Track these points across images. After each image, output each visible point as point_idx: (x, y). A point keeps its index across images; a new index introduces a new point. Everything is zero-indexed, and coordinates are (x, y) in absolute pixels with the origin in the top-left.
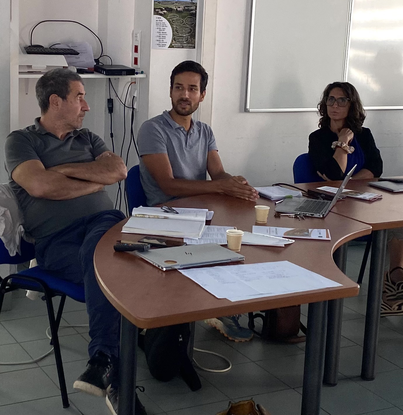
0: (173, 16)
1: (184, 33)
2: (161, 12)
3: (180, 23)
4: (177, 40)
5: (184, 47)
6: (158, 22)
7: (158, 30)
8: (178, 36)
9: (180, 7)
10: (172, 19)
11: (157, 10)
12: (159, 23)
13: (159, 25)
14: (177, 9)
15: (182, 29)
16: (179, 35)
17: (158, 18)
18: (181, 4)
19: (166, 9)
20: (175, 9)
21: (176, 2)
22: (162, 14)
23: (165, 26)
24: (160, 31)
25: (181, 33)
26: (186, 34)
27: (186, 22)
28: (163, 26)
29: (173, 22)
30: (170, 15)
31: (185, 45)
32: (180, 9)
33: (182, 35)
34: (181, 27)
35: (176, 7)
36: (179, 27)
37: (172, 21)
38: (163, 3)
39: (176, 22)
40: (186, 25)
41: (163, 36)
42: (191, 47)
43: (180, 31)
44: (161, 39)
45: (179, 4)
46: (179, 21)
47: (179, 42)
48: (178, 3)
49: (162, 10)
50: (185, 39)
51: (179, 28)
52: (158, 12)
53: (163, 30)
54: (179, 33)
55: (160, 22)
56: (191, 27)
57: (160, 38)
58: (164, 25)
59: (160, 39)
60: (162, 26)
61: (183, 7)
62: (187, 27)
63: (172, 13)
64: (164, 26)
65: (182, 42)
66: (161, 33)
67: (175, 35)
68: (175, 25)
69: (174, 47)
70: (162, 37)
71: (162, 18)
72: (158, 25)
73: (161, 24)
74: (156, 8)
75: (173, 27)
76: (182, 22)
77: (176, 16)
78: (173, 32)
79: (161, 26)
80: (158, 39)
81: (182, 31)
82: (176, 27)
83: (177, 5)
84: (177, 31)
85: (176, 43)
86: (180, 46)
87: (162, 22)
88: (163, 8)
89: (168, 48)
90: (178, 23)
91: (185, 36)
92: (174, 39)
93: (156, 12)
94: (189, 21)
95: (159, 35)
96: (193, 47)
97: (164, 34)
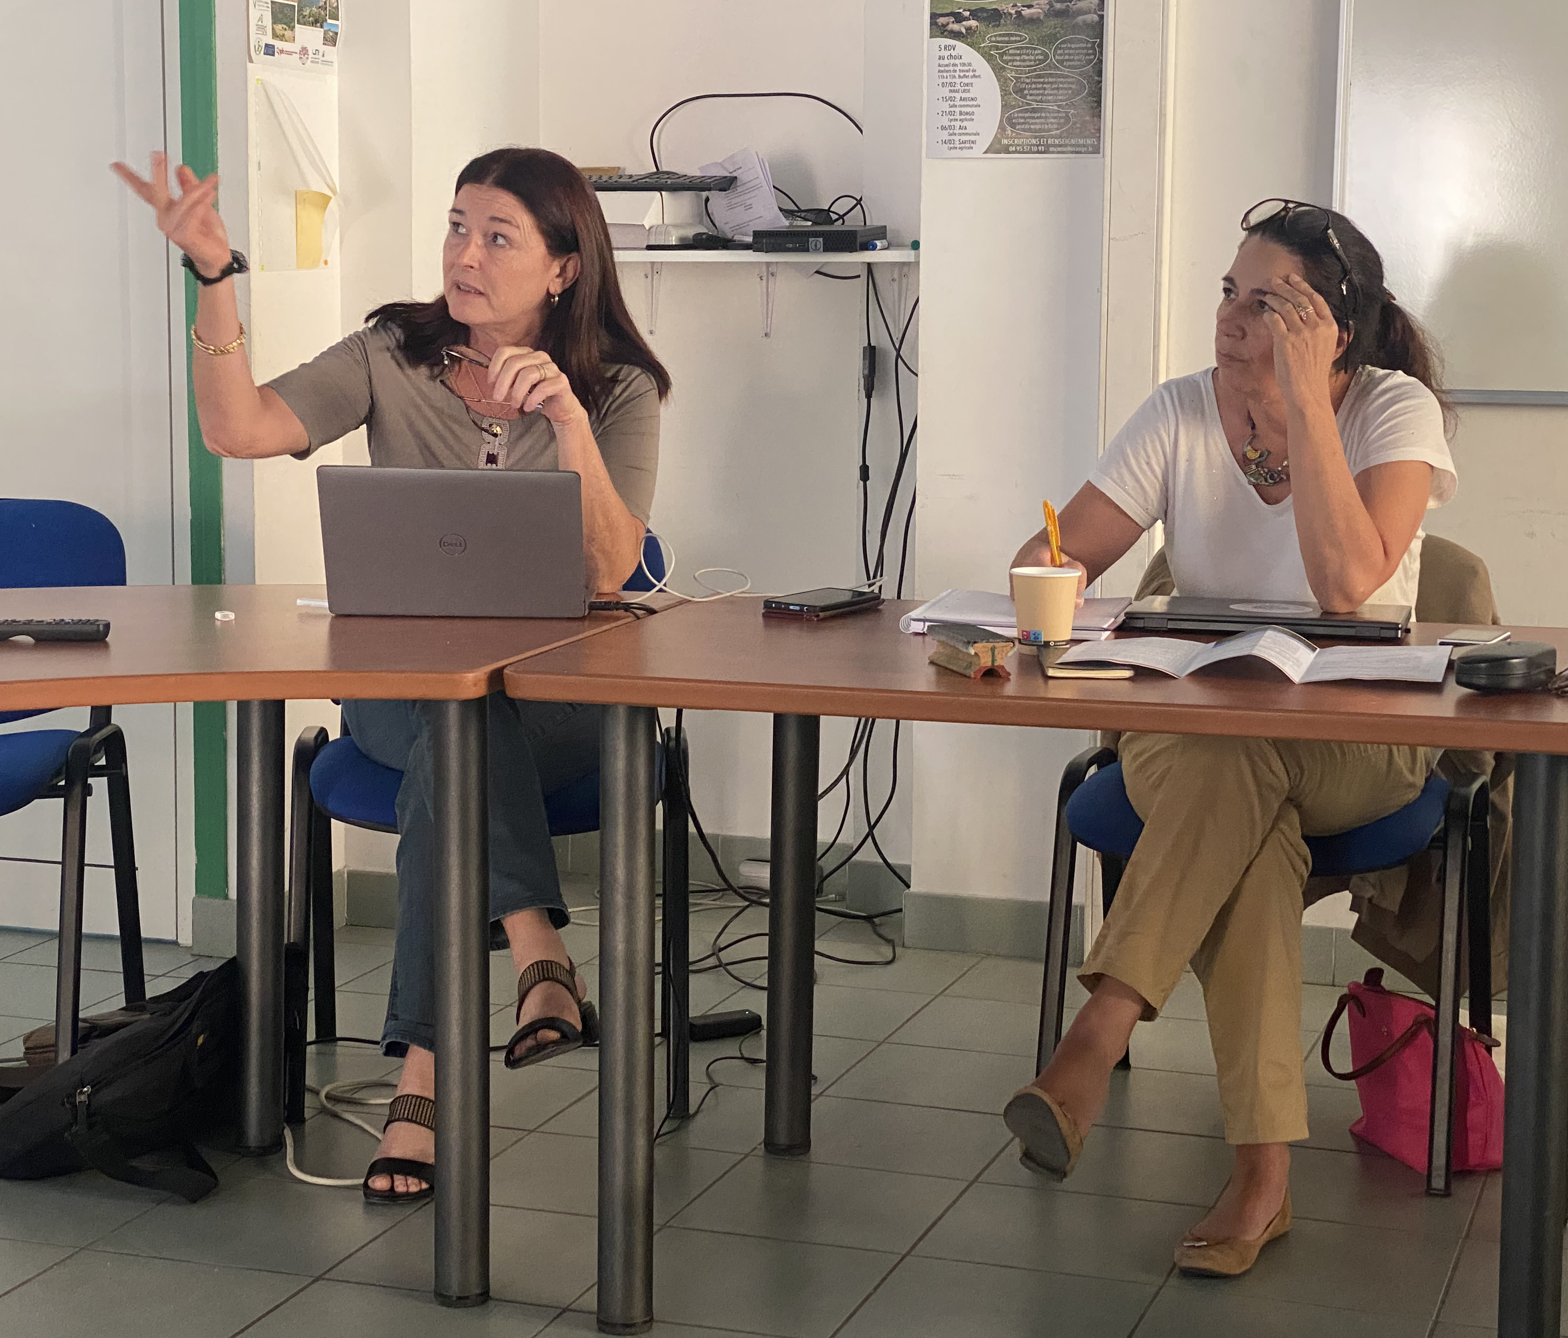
0: (1006, 39)
1: (1050, 98)
2: (955, 27)
3: (1032, 63)
4: (1019, 124)
5: (1051, 149)
6: (946, 62)
7: (945, 93)
8: (1026, 111)
9: (1034, 3)
10: (997, 48)
11: (941, 20)
12: (947, 65)
13: (947, 71)
14: (1019, 13)
15: (1043, 83)
16: (1030, 104)
17: (945, 48)
19: (976, 14)
20: (1013, 12)
22: (961, 32)
23: (971, 74)
24: (952, 95)
25: (1038, 98)
26: (1061, 101)
27: (1057, 57)
28: (962, 74)
29: (1005, 58)
30: (992, 35)
31: (1057, 142)
32: (1032, 11)
33: (1044, 105)
34: (1039, 76)
35: (1014, 6)
36: (1027, 77)
37: (1002, 55)
39: (1018, 58)
40: (1057, 68)
42: (1083, 149)
43: (1031, 92)
44: (958, 124)
46: (1028, 55)
47: (1030, 130)
49: (959, 18)
50: (1055, 118)
51: (1028, 81)
52: (944, 26)
53: (964, 91)
54: (1028, 97)
55: (952, 61)
56: (1080, 75)
57: (952, 117)
58: (969, 71)
59: (953, 123)
60: (960, 77)
61: (1044, 1)
62: (1067, 77)
63: (998, 26)
64: (967, 74)
65: (1044, 131)
66: (958, 103)
67: (1014, 107)
68: (1011, 70)
69: (1012, 149)
70: (961, 113)
71: (961, 47)
72: (945, 74)
73: (957, 69)
74: (939, 12)
75: (1007, 79)
76: (1041, 57)
77: (1018, 38)
78: (1005, 93)
79: (957, 75)
80: (947, 124)
81: (1045, 89)
82: (1015, 78)
84: (1019, 91)
85: (1018, 136)
86: (1034, 145)
87: (961, 61)
88: (965, 10)
89: (985, 152)
90: (1024, 61)
91: (1056, 108)
92: (1010, 119)
93: (938, 29)
94: (1070, 55)
95: (948, 110)
96: (1090, 149)
97: (968, 106)
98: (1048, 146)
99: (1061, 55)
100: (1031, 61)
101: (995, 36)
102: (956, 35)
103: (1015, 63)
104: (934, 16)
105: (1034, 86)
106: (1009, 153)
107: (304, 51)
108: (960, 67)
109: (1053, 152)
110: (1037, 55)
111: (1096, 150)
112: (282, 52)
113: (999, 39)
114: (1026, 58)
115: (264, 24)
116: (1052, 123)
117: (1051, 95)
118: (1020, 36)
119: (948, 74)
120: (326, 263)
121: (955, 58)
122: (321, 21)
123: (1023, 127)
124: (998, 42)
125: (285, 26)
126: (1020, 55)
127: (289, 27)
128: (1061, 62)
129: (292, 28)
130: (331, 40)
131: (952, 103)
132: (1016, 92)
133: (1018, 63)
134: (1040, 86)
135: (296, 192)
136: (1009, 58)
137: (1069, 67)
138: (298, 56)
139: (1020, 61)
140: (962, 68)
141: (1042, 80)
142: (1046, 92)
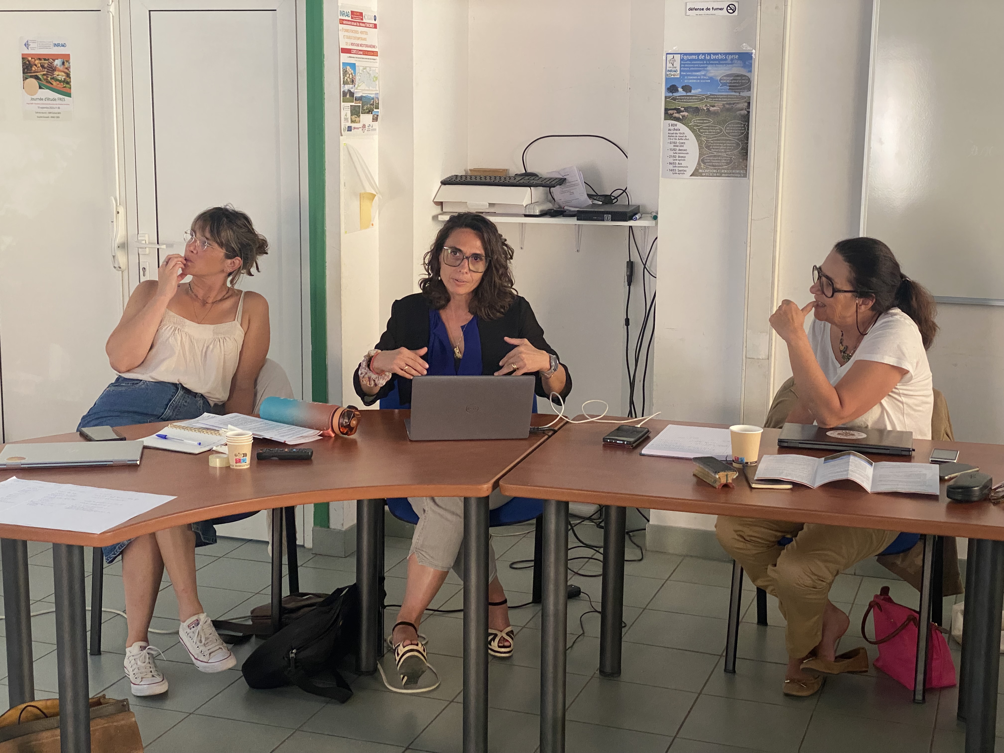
0: (702, 121)
2: (677, 115)
3: (714, 133)
4: (707, 162)
5: (723, 175)
6: (672, 132)
7: (672, 146)
8: (711, 156)
9: (716, 105)
10: (697, 126)
11: (670, 112)
12: (672, 134)
13: (673, 136)
14: (708, 109)
15: (719, 143)
16: (713, 153)
17: (672, 125)
18: (717, 99)
19: (686, 109)
20: (705, 109)
21: (707, 97)
22: (680, 118)
23: (684, 138)
24: (675, 148)
25: (717, 150)
26: (728, 152)
27: (726, 131)
28: (680, 138)
29: (701, 131)
30: (695, 120)
31: (726, 171)
32: (715, 108)
33: (720, 154)
34: (718, 140)
35: (706, 106)
36: (712, 140)
37: (699, 129)
38: (681, 99)
39: (708, 131)
40: (726, 136)
41: (681, 155)
42: (739, 175)
43: (713, 147)
44: (677, 162)
45: (714, 100)
46: (712, 129)
47: (713, 166)
48: (711, 98)
49: (679, 111)
50: (725, 160)
51: (712, 142)
52: (672, 114)
53: (681, 146)
54: (712, 150)
55: (675, 132)
56: (738, 140)
57: (675, 158)
58: (683, 136)
59: (675, 161)
61: (720, 104)
62: (730, 140)
63: (698, 115)
64: (682, 138)
65: (720, 166)
66: (678, 152)
67: (705, 155)
68: (704, 137)
69: (703, 174)
70: (679, 157)
71: (679, 125)
72: (671, 138)
73: (677, 135)
74: (669, 108)
75: (701, 141)
76: (718, 131)
77: (707, 121)
78: (700, 148)
79: (677, 138)
80: (672, 161)
81: (720, 146)
82: (706, 140)
83: (708, 102)
84: (708, 147)
85: (707, 168)
86: (715, 173)
87: (680, 132)
88: (681, 107)
89: (691, 176)
90: (710, 132)
91: (725, 155)
92: (703, 161)
93: (668, 116)
94: (733, 130)
95: (673, 155)
96: (742, 175)
97: (683, 153)
98: (721, 173)
99: (728, 130)
100: (714, 132)
101: (696, 120)
102: (677, 119)
103: (706, 133)
104: (666, 110)
105: (715, 144)
106: (703, 176)
107: (364, 126)
108: (679, 135)
109: (724, 176)
110: (717, 129)
111: (745, 176)
112: (355, 128)
113: (698, 121)
114: (712, 131)
115: (347, 117)
116: (723, 162)
117: (723, 149)
118: (708, 120)
119: (673, 138)
120: (373, 225)
121: (677, 130)
122: (371, 110)
123: (709, 164)
124: (698, 123)
125: (356, 116)
126: (708, 129)
127: (358, 116)
128: (728, 133)
129: (359, 116)
130: (375, 119)
131: (675, 152)
132: (706, 147)
133: (707, 133)
134: (718, 144)
135: (360, 194)
136: (703, 131)
137: (732, 136)
138: (361, 129)
139: (708, 132)
140: (680, 135)
141: (719, 142)
142: (721, 148)
